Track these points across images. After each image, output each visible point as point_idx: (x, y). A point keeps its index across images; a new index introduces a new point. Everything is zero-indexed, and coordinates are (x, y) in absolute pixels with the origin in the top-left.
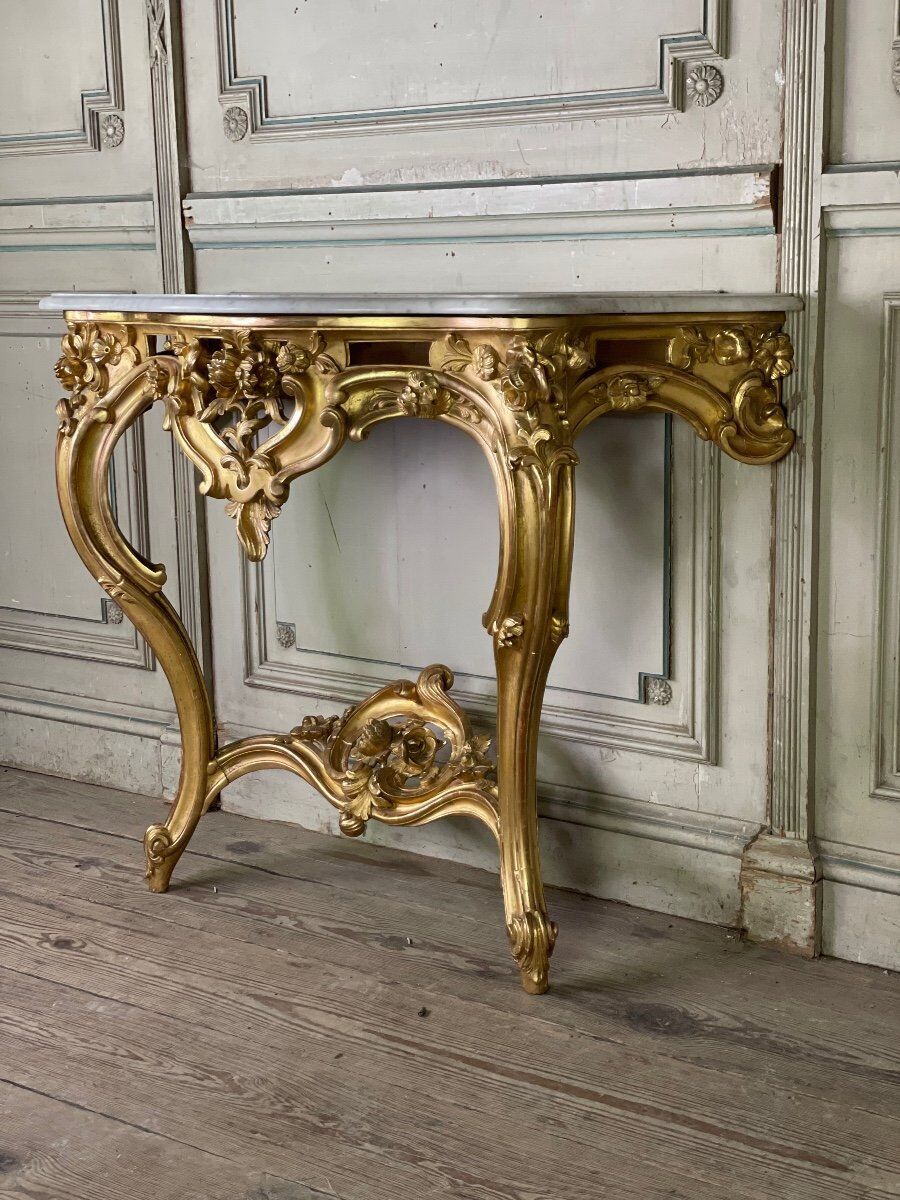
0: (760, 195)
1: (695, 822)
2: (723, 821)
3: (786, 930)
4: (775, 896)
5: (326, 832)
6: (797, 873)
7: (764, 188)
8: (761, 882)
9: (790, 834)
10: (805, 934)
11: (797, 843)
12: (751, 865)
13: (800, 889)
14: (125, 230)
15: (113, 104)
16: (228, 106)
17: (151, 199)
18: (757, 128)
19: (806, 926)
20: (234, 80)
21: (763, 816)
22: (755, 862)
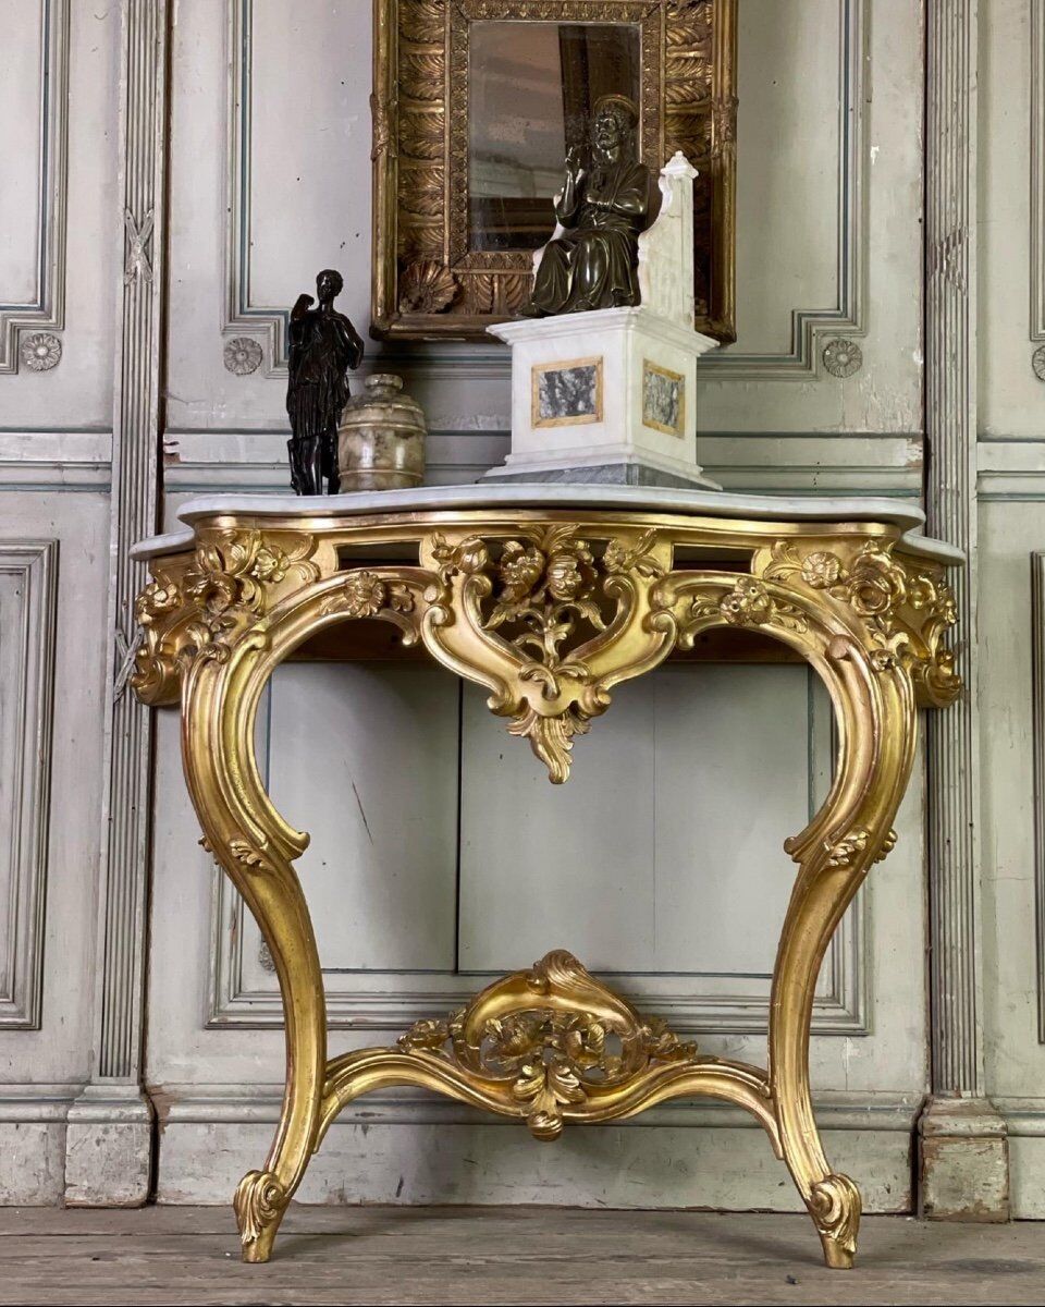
0: (914, 459)
1: (848, 1101)
2: (878, 1096)
3: (977, 1197)
4: (964, 1162)
5: (337, 1202)
6: (987, 1130)
7: (917, 452)
8: (948, 1149)
9: (966, 1094)
10: (998, 1196)
11: (976, 1102)
12: (936, 1132)
13: (991, 1148)
14: (59, 466)
15: (54, 320)
16: (234, 336)
17: (110, 431)
18: (897, 400)
19: (1000, 1187)
20: (246, 309)
21: (921, 1085)
22: (940, 1127)
